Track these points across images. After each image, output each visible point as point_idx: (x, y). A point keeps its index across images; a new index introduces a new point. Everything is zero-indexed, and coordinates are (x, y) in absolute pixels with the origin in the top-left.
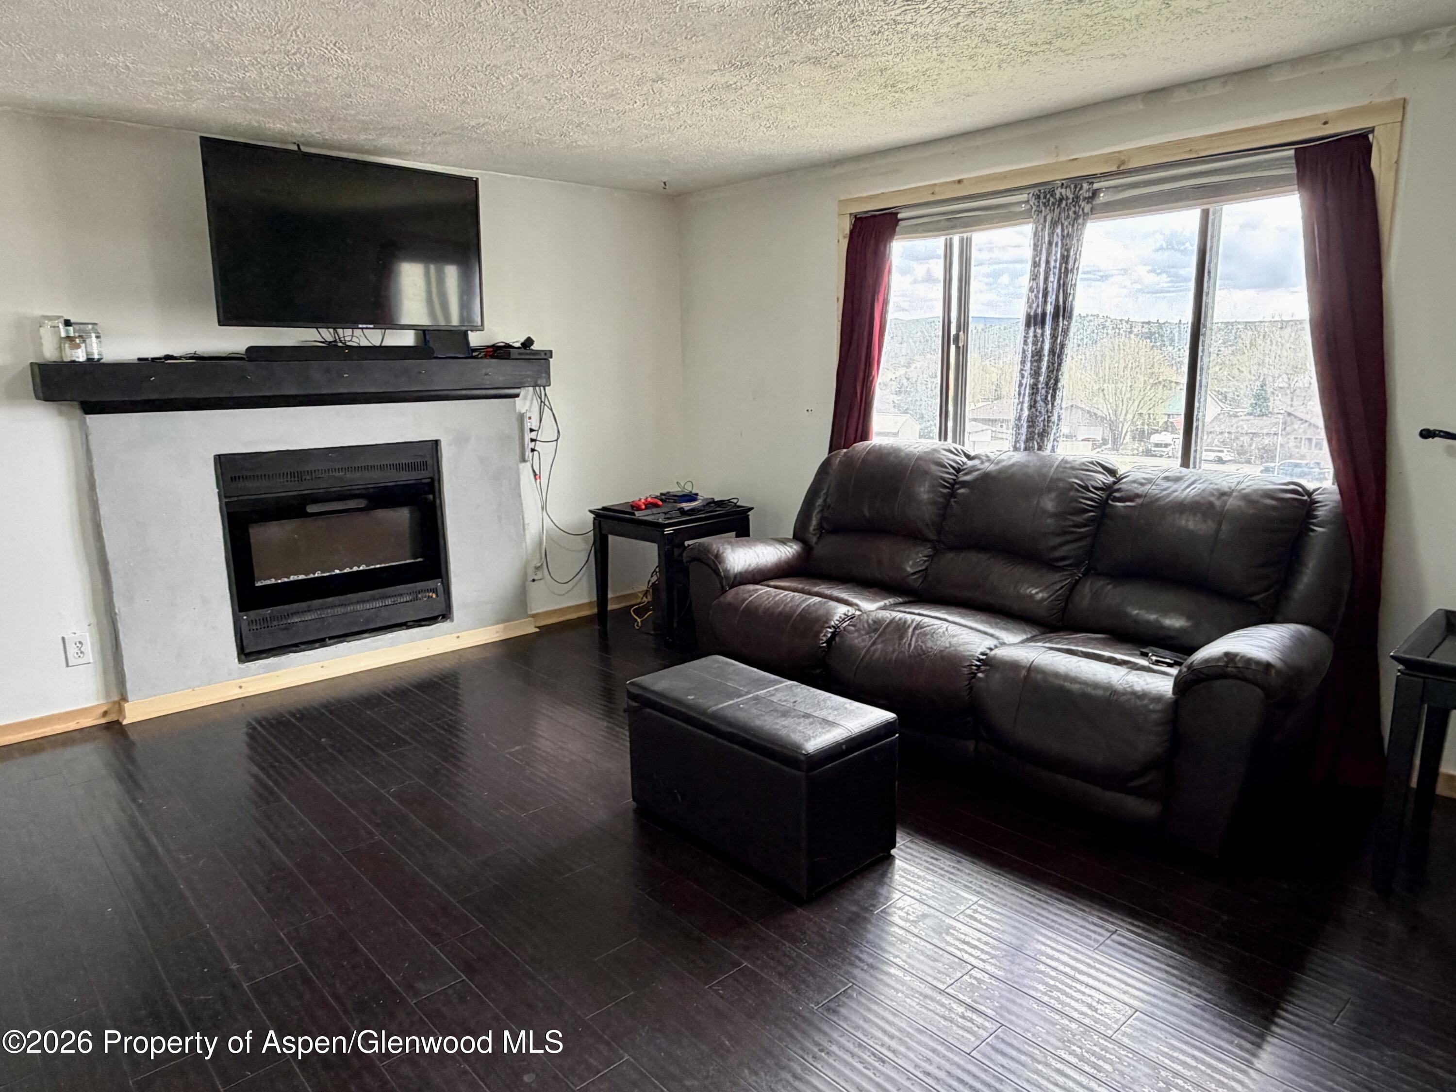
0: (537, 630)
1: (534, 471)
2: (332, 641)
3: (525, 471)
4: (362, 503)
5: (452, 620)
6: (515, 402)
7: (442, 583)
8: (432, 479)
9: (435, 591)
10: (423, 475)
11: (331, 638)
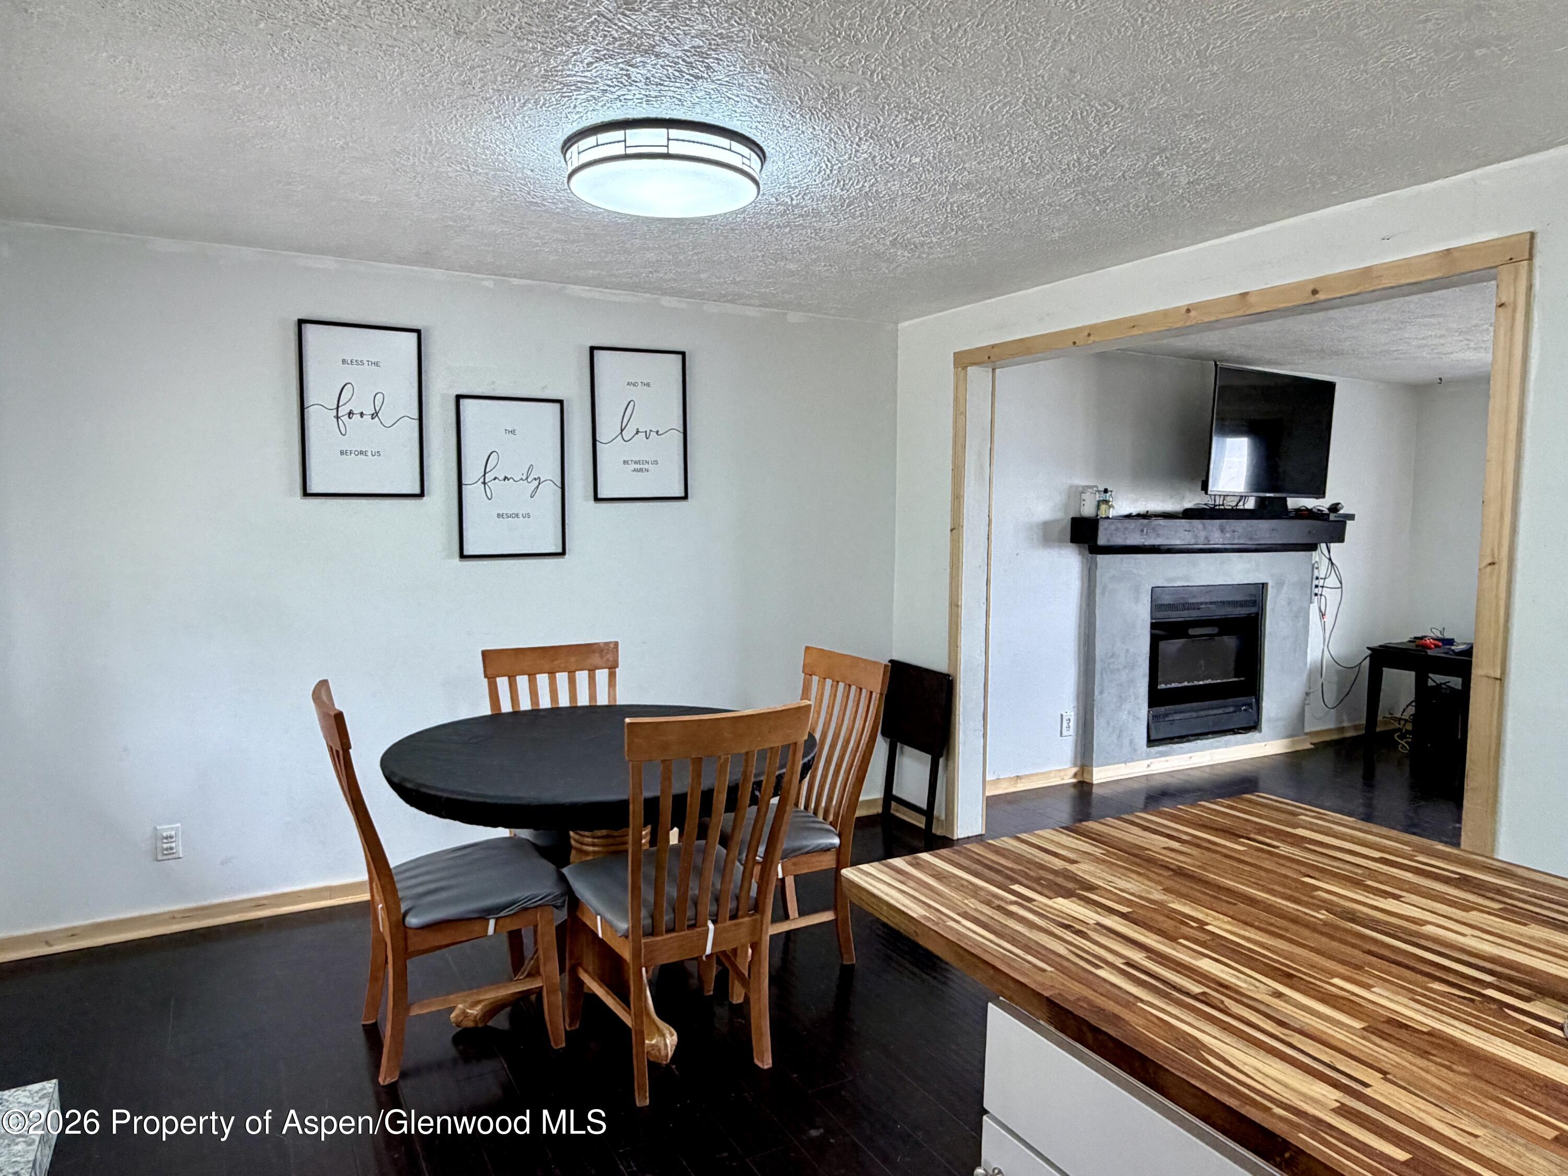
0: (1312, 746)
1: (1320, 609)
2: (1193, 738)
3: (1314, 610)
4: (1215, 630)
5: (1260, 731)
6: (1312, 555)
7: (1256, 699)
8: (1257, 614)
9: (1250, 705)
10: (1253, 610)
11: (1193, 735)
